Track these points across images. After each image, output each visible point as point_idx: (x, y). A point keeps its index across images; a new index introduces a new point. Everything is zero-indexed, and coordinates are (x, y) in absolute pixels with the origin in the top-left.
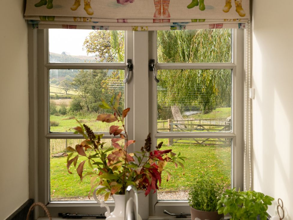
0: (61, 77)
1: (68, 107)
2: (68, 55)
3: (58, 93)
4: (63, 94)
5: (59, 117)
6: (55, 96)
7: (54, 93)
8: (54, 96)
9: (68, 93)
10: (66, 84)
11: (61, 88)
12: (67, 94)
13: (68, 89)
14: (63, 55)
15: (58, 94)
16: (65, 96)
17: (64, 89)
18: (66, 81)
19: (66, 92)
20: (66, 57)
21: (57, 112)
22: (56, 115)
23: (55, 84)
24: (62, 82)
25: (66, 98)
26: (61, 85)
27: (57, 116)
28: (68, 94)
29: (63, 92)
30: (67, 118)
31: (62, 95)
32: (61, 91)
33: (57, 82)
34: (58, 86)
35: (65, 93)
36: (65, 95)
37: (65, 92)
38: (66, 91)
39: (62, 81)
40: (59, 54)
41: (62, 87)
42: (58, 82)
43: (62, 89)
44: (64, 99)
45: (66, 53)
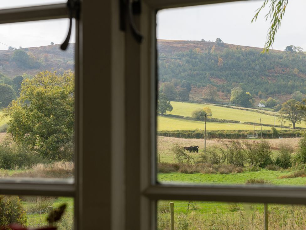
0: (284, 95)
1: (293, 153)
2: (297, 51)
3: (277, 126)
4: (287, 127)
5: (275, 172)
6: (272, 132)
7: (270, 126)
8: (269, 131)
9: (297, 125)
10: (293, 109)
11: (283, 116)
12: (295, 128)
13: (296, 119)
14: (288, 52)
15: (277, 129)
16: (291, 132)
17: (288, 117)
18: (294, 102)
19: (294, 124)
20: (293, 56)
21: (271, 162)
22: (270, 169)
23: (273, 109)
24: (285, 105)
25: (293, 135)
26: (284, 110)
27: (271, 171)
28: (298, 128)
29: (288, 123)
30: (289, 174)
31: (286, 131)
32: (285, 122)
33: (276, 105)
34: (278, 114)
35: (292, 127)
36: (291, 130)
37: (292, 124)
38: (292, 121)
39: (285, 103)
40: (280, 51)
41: (285, 115)
42: (278, 105)
43: (285, 117)
44: (289, 137)
45: (293, 48)
